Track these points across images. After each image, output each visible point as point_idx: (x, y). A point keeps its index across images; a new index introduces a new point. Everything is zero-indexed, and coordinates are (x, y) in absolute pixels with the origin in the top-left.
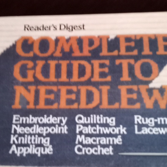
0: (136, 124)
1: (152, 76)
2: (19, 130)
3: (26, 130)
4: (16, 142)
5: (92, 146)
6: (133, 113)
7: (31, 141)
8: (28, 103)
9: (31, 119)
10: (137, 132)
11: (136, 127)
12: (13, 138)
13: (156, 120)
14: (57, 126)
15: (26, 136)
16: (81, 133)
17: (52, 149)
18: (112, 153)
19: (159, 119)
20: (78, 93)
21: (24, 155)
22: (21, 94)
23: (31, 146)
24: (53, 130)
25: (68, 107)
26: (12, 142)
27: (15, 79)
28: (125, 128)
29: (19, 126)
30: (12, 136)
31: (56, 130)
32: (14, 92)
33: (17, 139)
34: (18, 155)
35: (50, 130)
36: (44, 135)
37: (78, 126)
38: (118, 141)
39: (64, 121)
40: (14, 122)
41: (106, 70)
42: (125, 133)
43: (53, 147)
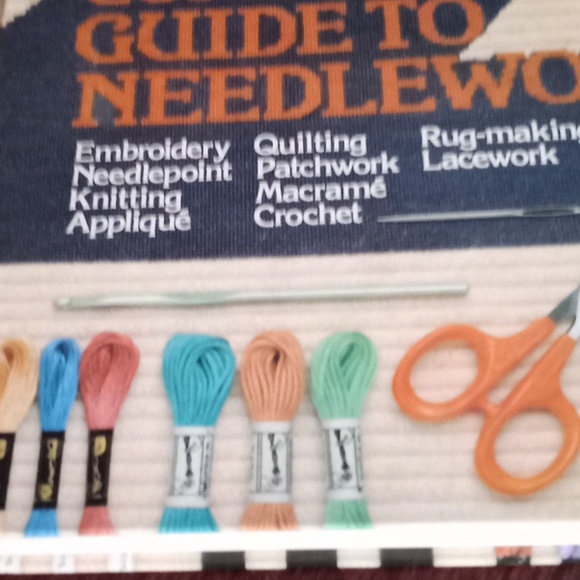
0: (425, 148)
1: (468, 33)
2: (93, 177)
3: (114, 176)
4: (85, 205)
5: (302, 206)
6: (416, 123)
7: (128, 200)
8: (118, 113)
9: (127, 150)
10: (427, 166)
11: (426, 155)
13: (481, 136)
14: (201, 164)
15: (114, 191)
16: (270, 177)
17: (188, 219)
18: (357, 220)
19: (489, 133)
20: (260, 85)
21: (110, 235)
22: (96, 94)
23: (129, 214)
24: (190, 174)
25: (232, 118)
26: (73, 206)
27: (79, 59)
28: (394, 160)
29: (92, 168)
30: (74, 193)
31: (199, 174)
32: (76, 90)
33: (89, 198)
34: (93, 236)
35: (181, 174)
36: (166, 186)
38: (377, 189)
39: (222, 152)
41: (339, 26)
42: (395, 170)
43: (192, 213)
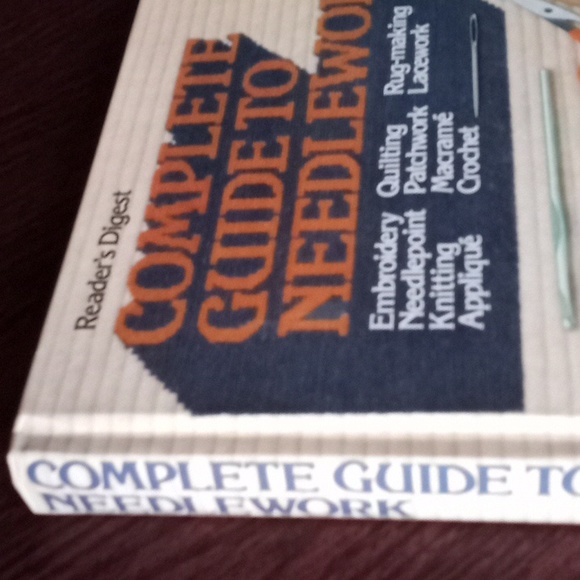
0: (405, 93)
1: (287, 68)
2: (414, 310)
3: (414, 296)
4: (451, 316)
5: (459, 163)
6: (377, 98)
7: (444, 283)
8: (335, 299)
9: (384, 288)
10: (425, 90)
11: (411, 92)
12: (439, 324)
13: (397, 62)
14: (405, 232)
15: (432, 295)
17: (470, 238)
18: (476, 129)
19: (393, 58)
21: (487, 294)
22: (306, 318)
23: (461, 282)
24: (416, 240)
26: (451, 326)
28: (415, 108)
29: (402, 314)
30: (432, 327)
31: (417, 232)
34: (488, 307)
35: (415, 246)
36: (429, 256)
37: (407, 191)
38: (445, 120)
39: (393, 218)
40: (390, 326)
41: (258, 145)
42: (425, 108)
43: (464, 234)
